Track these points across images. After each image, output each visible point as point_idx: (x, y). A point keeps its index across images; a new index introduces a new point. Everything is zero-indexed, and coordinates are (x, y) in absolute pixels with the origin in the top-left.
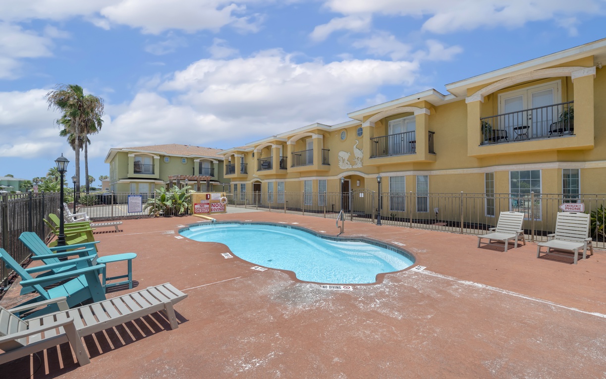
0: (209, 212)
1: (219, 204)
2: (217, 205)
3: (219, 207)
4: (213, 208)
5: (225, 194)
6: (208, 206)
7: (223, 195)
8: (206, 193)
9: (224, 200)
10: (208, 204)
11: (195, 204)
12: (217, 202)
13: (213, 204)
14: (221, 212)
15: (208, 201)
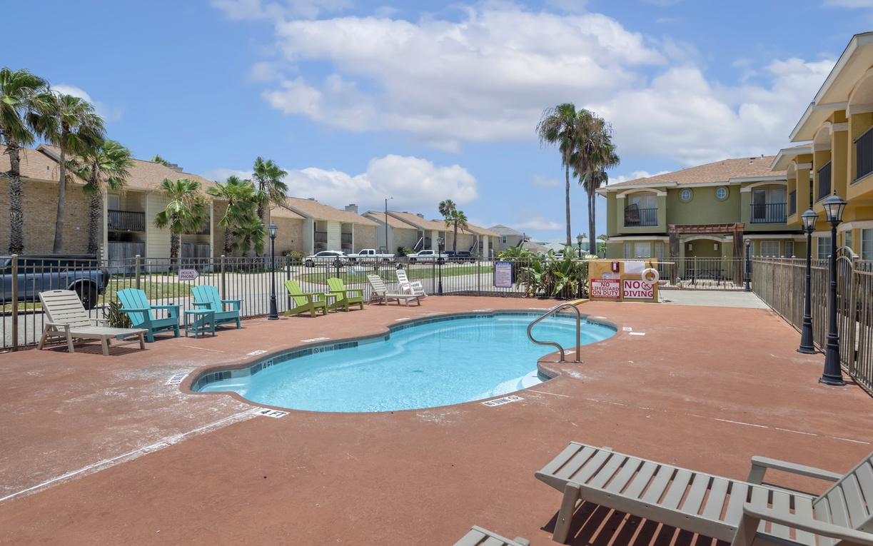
0: (618, 297)
1: (641, 282)
2: (636, 285)
3: (641, 289)
4: (627, 289)
5: (655, 262)
6: (617, 285)
7: (651, 266)
8: (610, 261)
9: (650, 275)
10: (618, 281)
11: (593, 280)
12: (636, 277)
13: (629, 282)
14: (646, 300)
15: (618, 276)
